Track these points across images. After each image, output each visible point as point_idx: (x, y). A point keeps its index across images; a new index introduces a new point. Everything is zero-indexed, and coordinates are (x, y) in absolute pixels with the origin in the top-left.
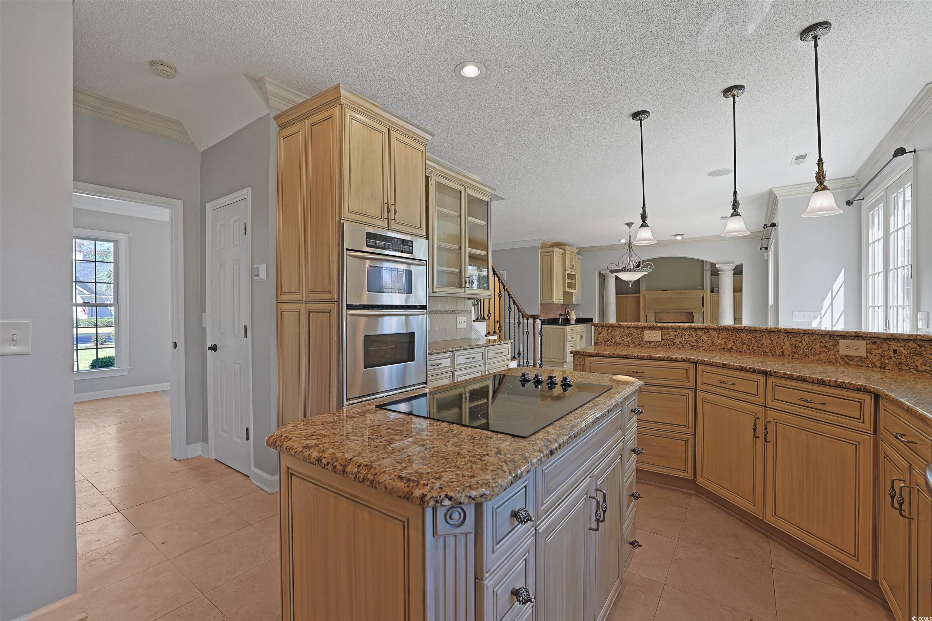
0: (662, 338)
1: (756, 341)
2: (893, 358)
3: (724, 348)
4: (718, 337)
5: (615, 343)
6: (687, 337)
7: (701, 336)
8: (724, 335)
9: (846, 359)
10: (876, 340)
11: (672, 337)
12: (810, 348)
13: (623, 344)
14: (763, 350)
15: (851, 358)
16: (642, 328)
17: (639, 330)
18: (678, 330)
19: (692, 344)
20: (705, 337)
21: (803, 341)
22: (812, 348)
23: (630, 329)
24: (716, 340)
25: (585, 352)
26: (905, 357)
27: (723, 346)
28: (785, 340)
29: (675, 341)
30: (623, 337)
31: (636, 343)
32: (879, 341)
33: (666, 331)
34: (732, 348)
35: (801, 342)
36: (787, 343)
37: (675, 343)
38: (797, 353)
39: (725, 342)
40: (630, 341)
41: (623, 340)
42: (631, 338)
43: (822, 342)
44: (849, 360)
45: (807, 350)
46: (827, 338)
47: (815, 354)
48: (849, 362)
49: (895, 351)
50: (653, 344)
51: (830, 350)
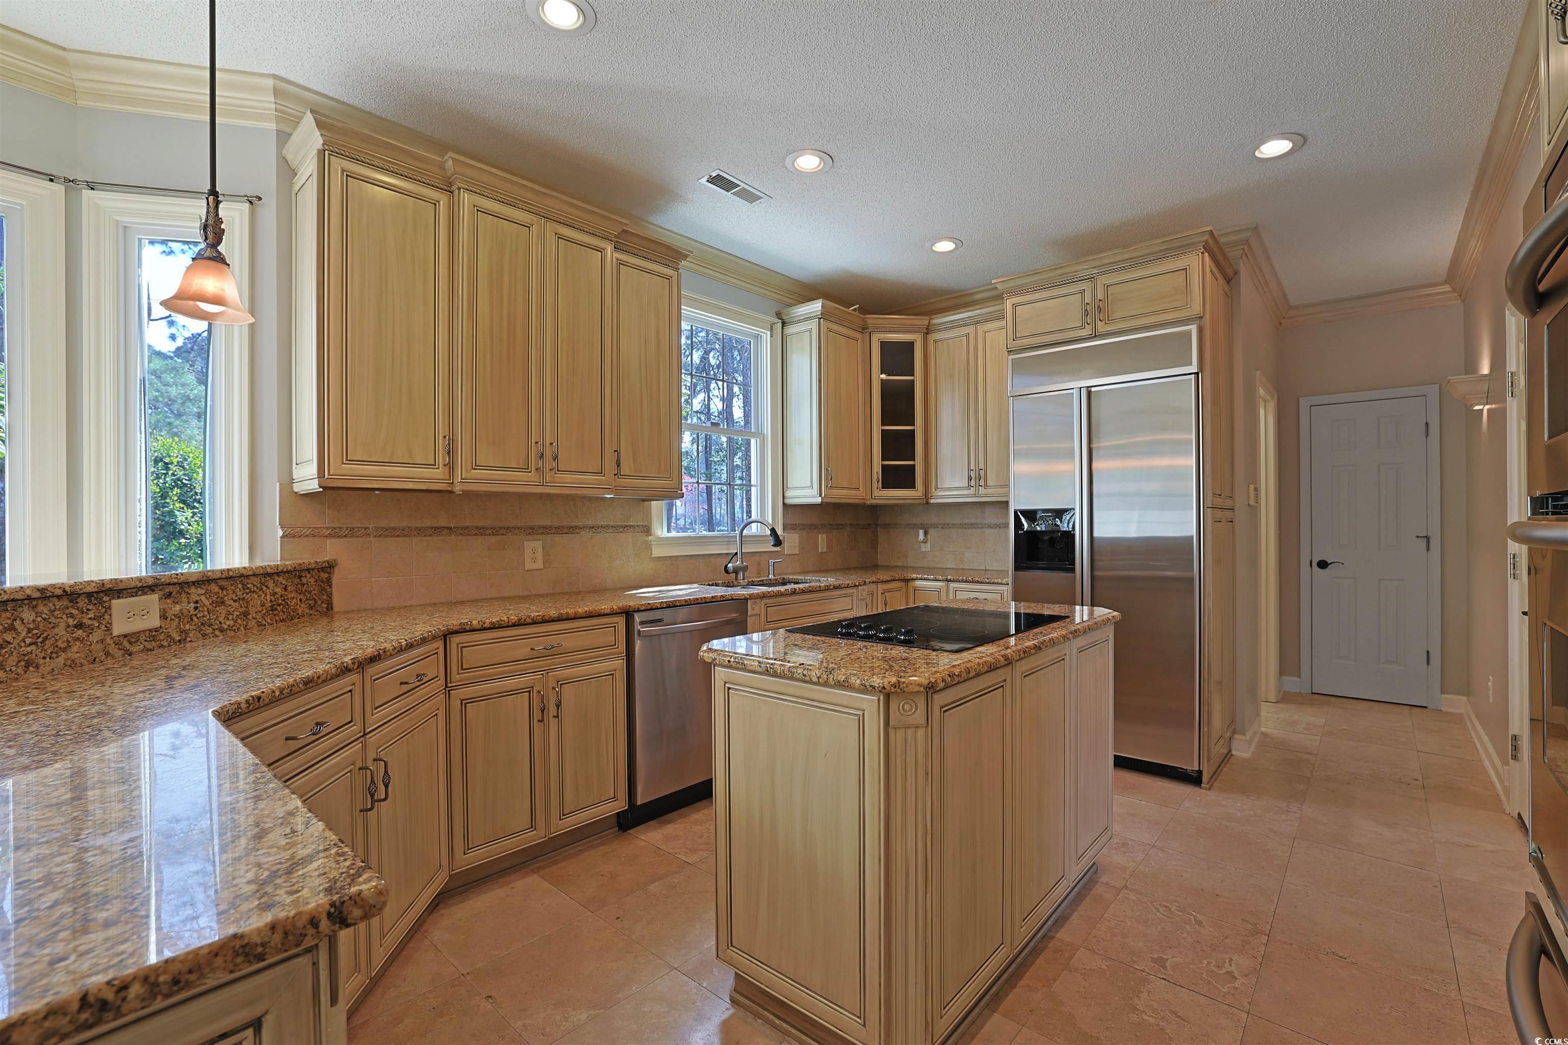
2: (195, 619)
9: (126, 643)
10: (171, 589)
12: (39, 640)
15: (132, 638)
21: (17, 624)
22: (46, 638)
26: (209, 613)
43: (72, 616)
44: (131, 643)
45: (33, 647)
46: (82, 602)
47: (58, 651)
51: (90, 630)
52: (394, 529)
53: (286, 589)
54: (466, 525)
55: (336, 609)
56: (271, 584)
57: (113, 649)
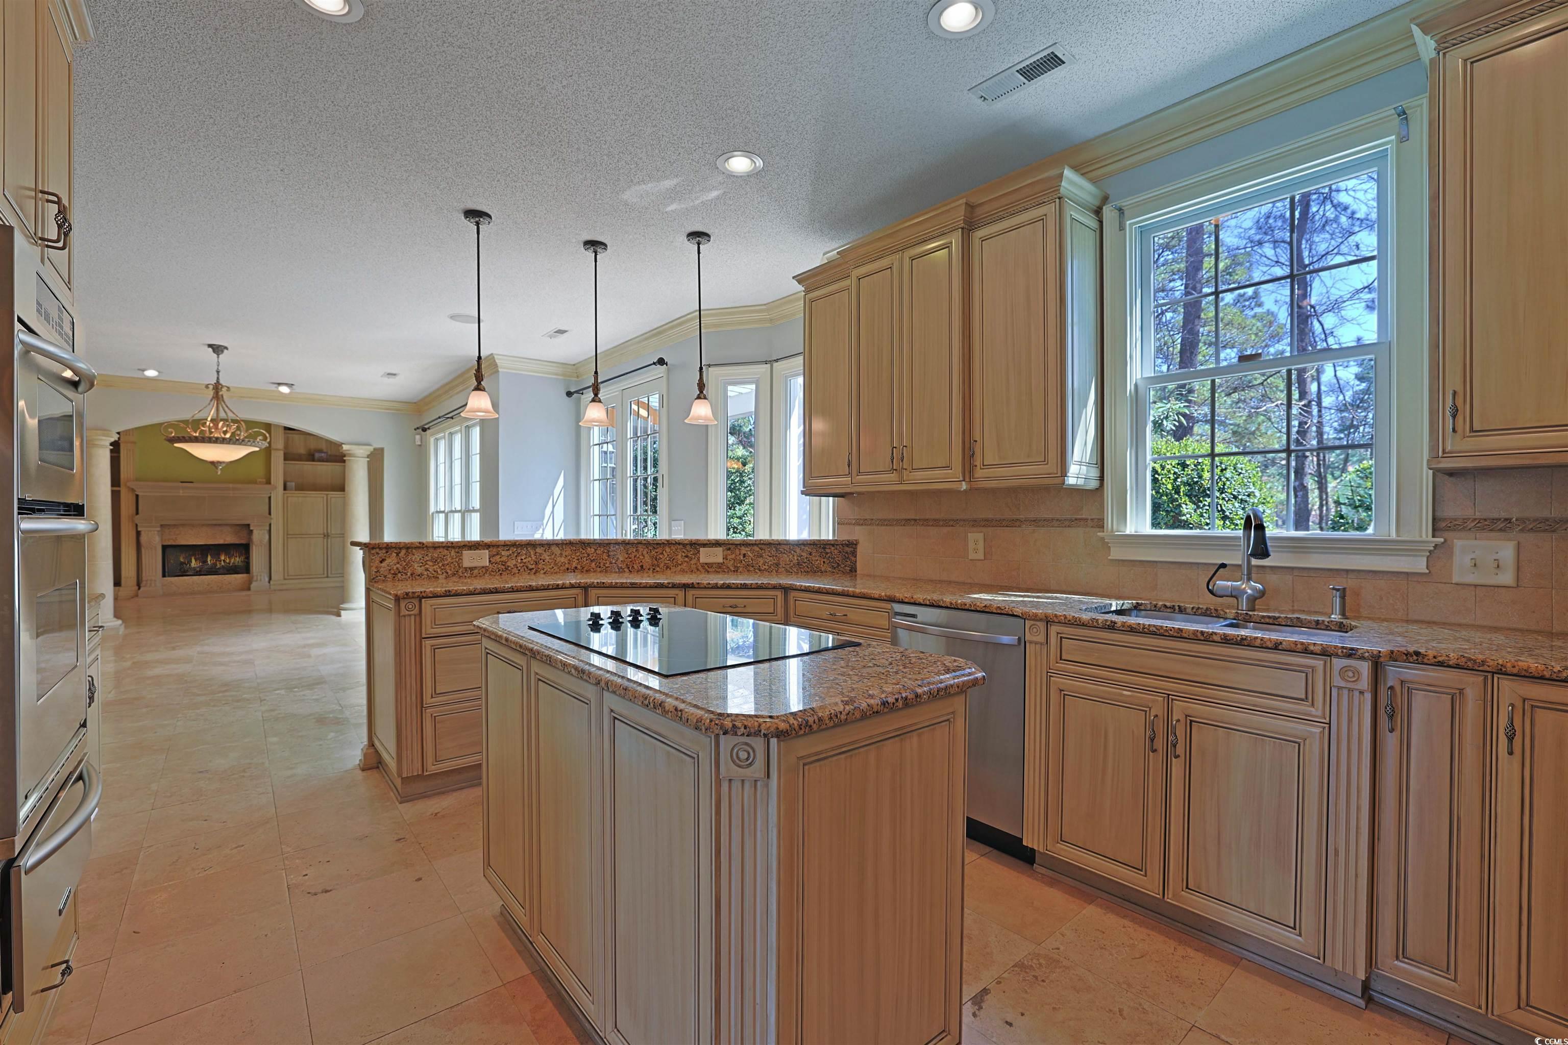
0: (490, 561)
1: (609, 556)
2: (743, 562)
3: (568, 569)
4: (561, 554)
5: (412, 575)
6: (523, 558)
7: (541, 554)
8: (567, 551)
9: (706, 567)
10: (730, 546)
11: (504, 559)
12: (672, 560)
13: (428, 575)
14: (618, 566)
15: (710, 565)
16: (459, 547)
17: (453, 551)
18: (512, 548)
19: (531, 567)
20: (546, 556)
21: (665, 552)
22: (674, 559)
23: (438, 550)
24: (558, 559)
25: (425, 592)
26: (752, 560)
27: (567, 566)
28: (645, 552)
29: (509, 564)
30: (427, 564)
31: (450, 573)
32: (732, 547)
33: (495, 550)
34: (576, 568)
35: (662, 553)
36: (646, 555)
37: (508, 566)
38: (658, 566)
39: (569, 560)
40: (439, 570)
41: (427, 570)
42: (440, 565)
43: (683, 552)
44: (709, 567)
45: (669, 562)
46: (688, 547)
47: (677, 565)
48: (709, 570)
49: (744, 555)
50: (476, 571)
51: (691, 559)
52: (885, 520)
53: (810, 554)
54: (927, 517)
55: (858, 572)
56: (798, 550)
57: (700, 568)
